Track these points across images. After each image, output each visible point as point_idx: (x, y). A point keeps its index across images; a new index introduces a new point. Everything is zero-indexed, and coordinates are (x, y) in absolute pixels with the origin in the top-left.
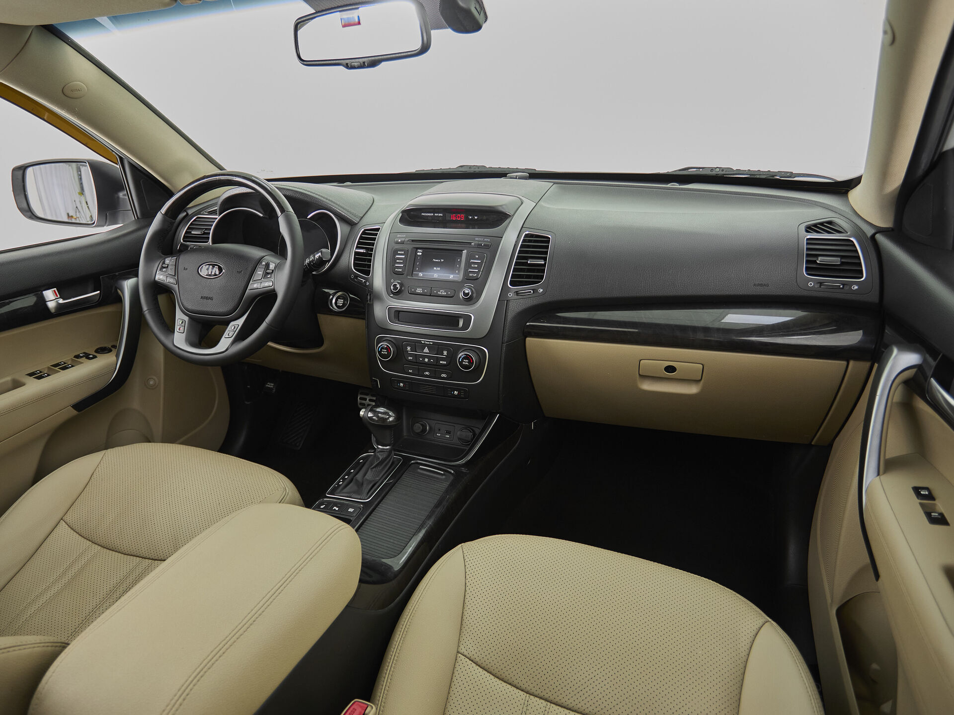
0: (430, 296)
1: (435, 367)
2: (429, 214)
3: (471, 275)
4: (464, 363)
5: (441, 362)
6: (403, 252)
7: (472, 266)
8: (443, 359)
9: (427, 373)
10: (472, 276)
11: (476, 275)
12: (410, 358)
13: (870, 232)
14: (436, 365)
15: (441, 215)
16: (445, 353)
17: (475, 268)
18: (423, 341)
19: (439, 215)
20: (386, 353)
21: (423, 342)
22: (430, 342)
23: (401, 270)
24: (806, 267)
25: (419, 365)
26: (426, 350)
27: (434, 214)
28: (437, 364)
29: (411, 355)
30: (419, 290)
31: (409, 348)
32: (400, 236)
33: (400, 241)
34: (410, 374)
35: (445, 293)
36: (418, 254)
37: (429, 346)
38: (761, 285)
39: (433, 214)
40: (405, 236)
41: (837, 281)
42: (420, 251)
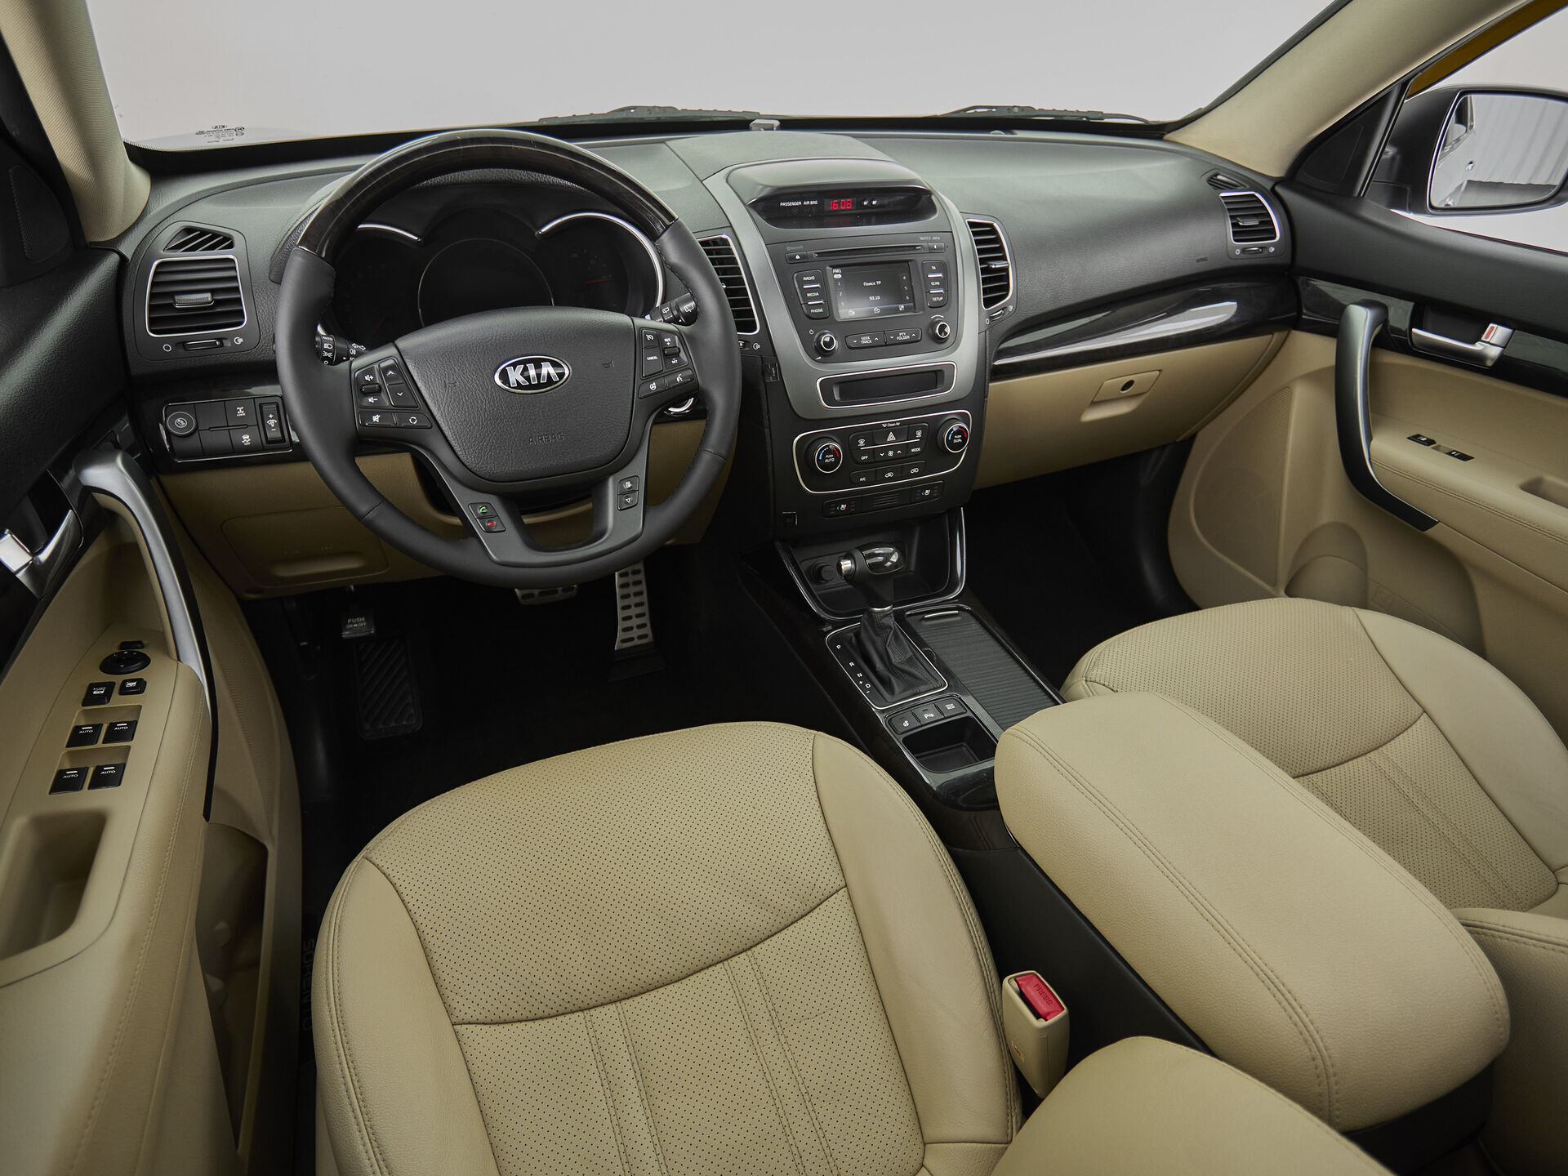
0: (886, 346)
1: (902, 463)
2: (794, 204)
3: (935, 299)
4: (955, 441)
5: (913, 450)
6: (813, 278)
7: (933, 284)
8: (915, 445)
9: (890, 475)
10: (938, 301)
11: (941, 298)
12: (863, 458)
13: (1269, 186)
14: (906, 457)
15: (815, 203)
16: (919, 434)
17: (936, 287)
18: (884, 423)
19: (812, 203)
20: (833, 460)
21: (884, 426)
22: (895, 422)
23: (821, 310)
24: (1233, 232)
25: (877, 465)
26: (891, 437)
27: (803, 203)
28: (908, 455)
29: (865, 453)
30: (866, 340)
31: (862, 442)
32: (792, 248)
33: (798, 257)
34: (863, 484)
35: (908, 337)
36: (836, 276)
37: (895, 431)
38: (1202, 260)
39: (800, 203)
40: (801, 247)
41: (1254, 245)
42: (837, 271)
